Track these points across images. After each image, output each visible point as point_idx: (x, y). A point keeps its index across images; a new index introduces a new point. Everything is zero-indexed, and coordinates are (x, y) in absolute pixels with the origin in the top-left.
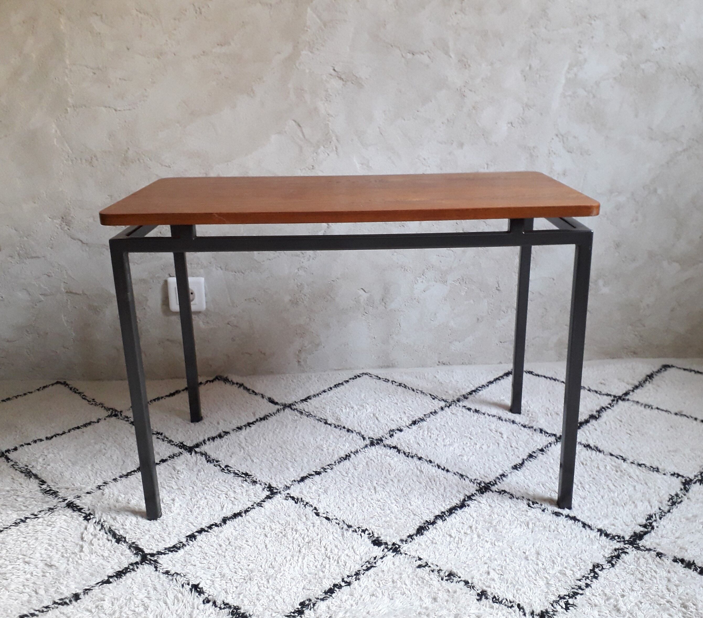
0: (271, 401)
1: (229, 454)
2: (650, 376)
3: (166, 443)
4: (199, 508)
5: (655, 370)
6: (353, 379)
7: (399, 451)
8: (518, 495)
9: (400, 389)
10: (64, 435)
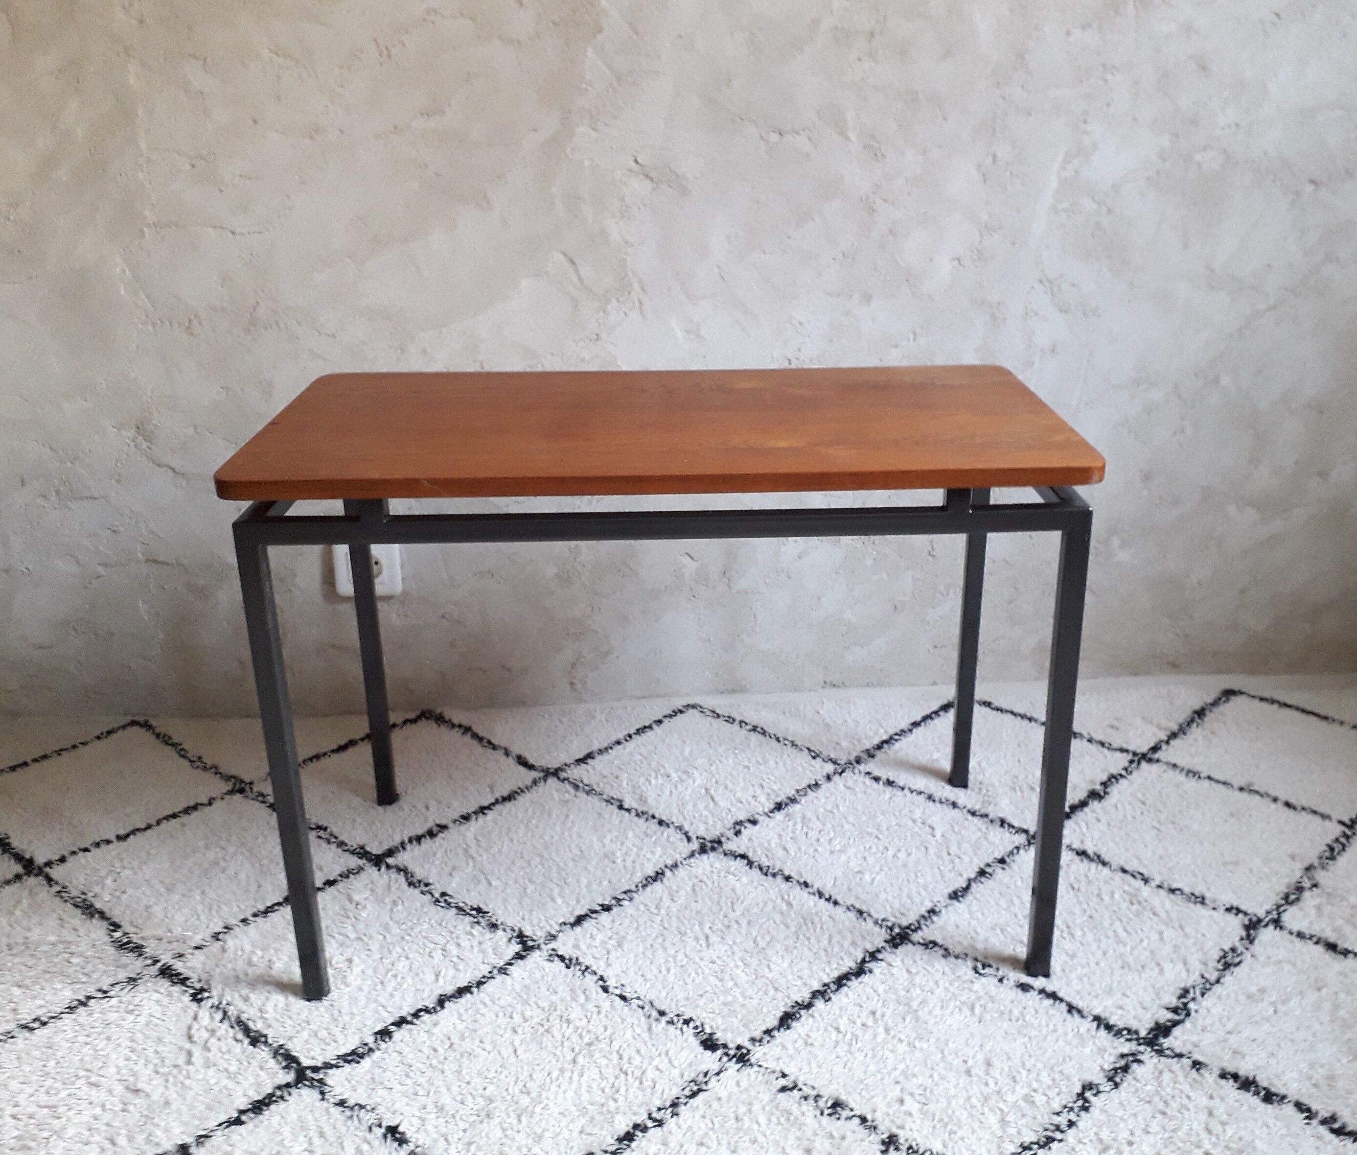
0: (523, 762)
1: (447, 869)
2: (1200, 713)
3: (334, 847)
4: (395, 976)
5: (1209, 700)
6: (670, 716)
7: (750, 864)
8: (958, 950)
9: (755, 737)
10: (149, 832)
